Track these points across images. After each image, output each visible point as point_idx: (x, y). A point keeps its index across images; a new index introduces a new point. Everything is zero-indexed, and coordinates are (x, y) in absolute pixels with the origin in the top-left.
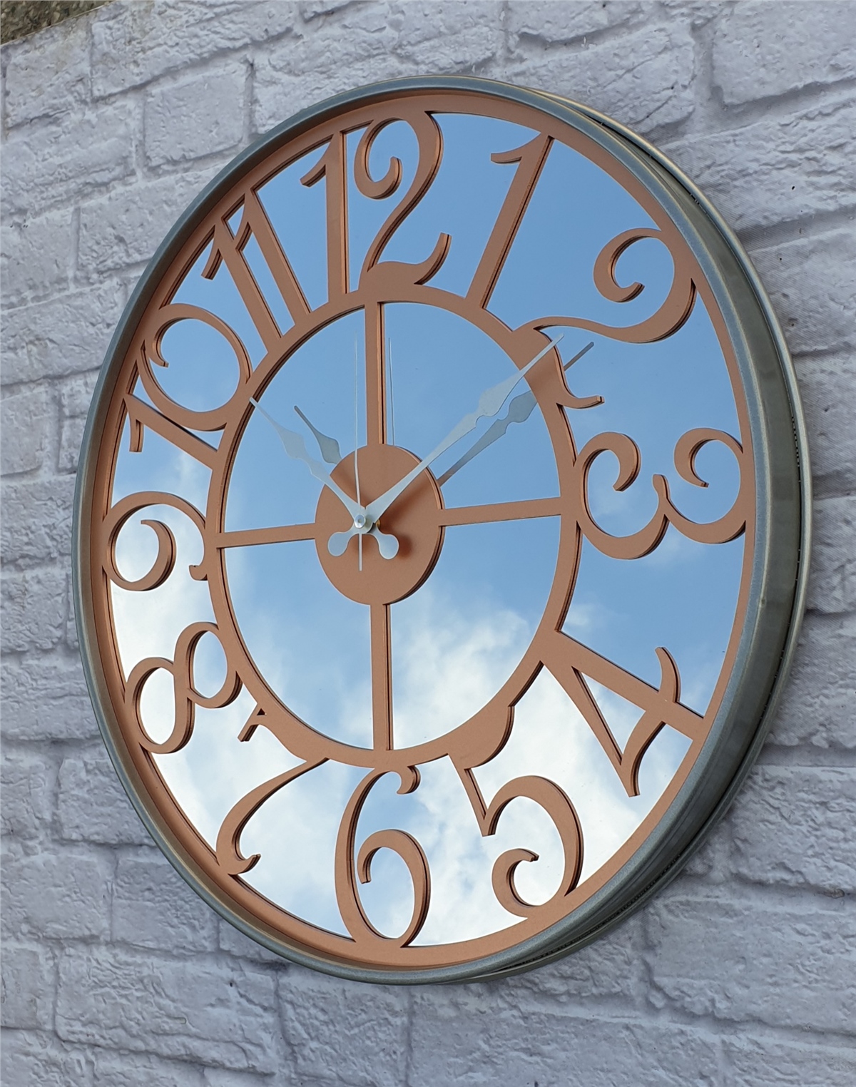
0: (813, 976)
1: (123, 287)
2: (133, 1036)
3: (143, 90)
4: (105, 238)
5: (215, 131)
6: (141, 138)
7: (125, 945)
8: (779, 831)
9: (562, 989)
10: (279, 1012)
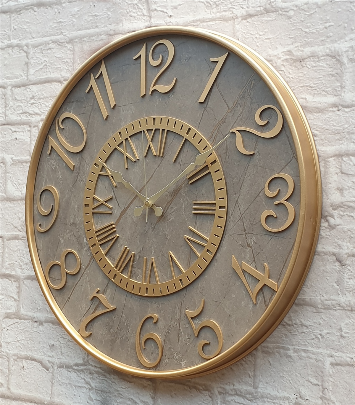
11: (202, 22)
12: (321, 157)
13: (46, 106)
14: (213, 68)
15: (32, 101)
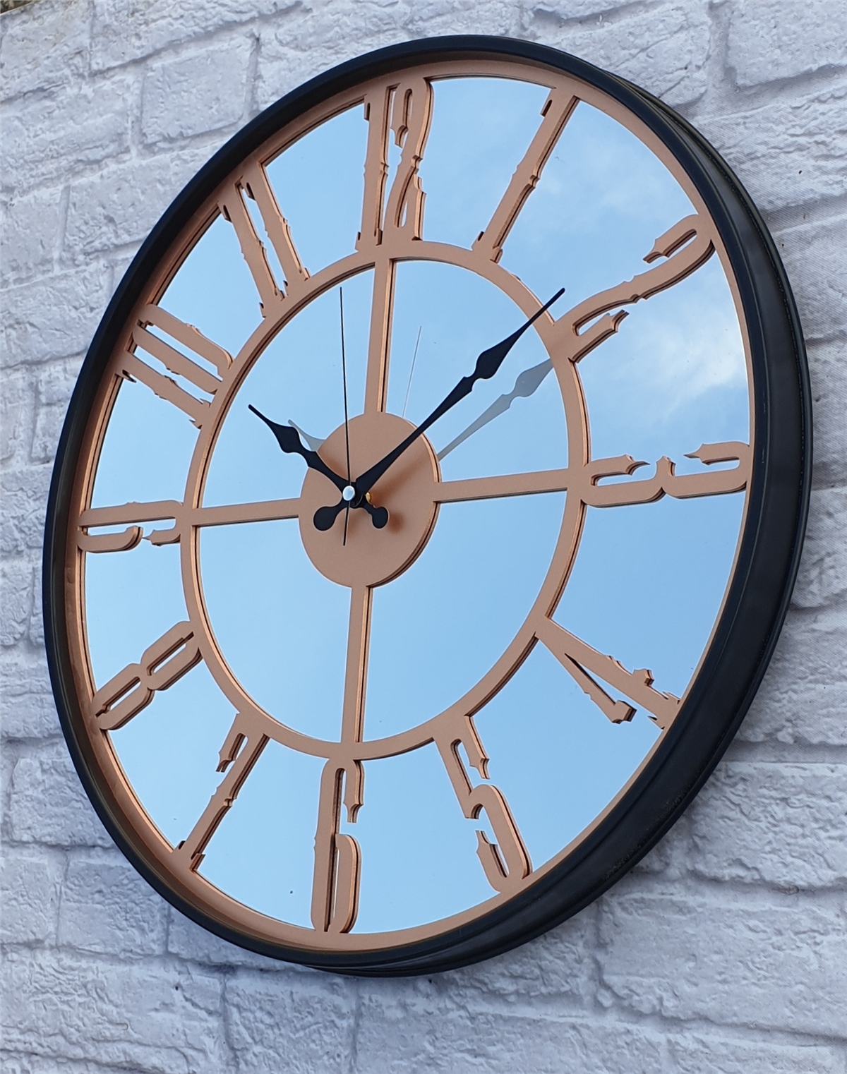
0: (762, 973)
1: (109, 270)
2: (72, 1043)
3: (143, 65)
4: (93, 218)
5: (215, 107)
6: (139, 115)
7: (72, 949)
8: (738, 827)
9: (511, 988)
10: (224, 1017)
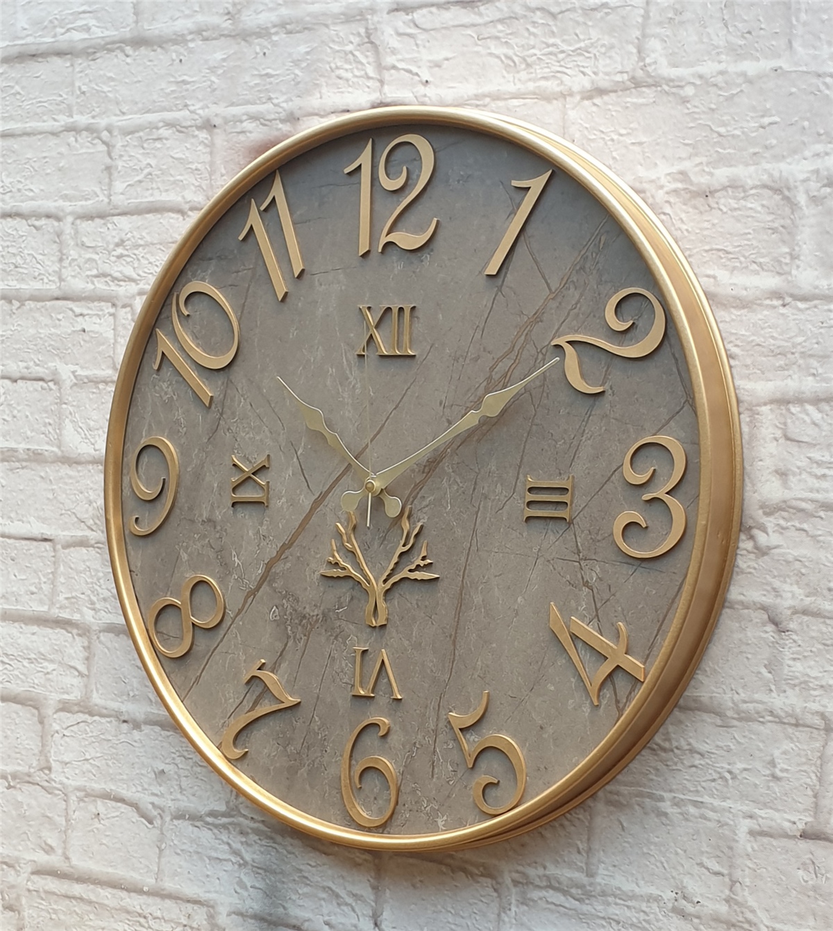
11: (494, 100)
12: (742, 402)
13: (150, 263)
14: (517, 201)
15: (120, 251)
